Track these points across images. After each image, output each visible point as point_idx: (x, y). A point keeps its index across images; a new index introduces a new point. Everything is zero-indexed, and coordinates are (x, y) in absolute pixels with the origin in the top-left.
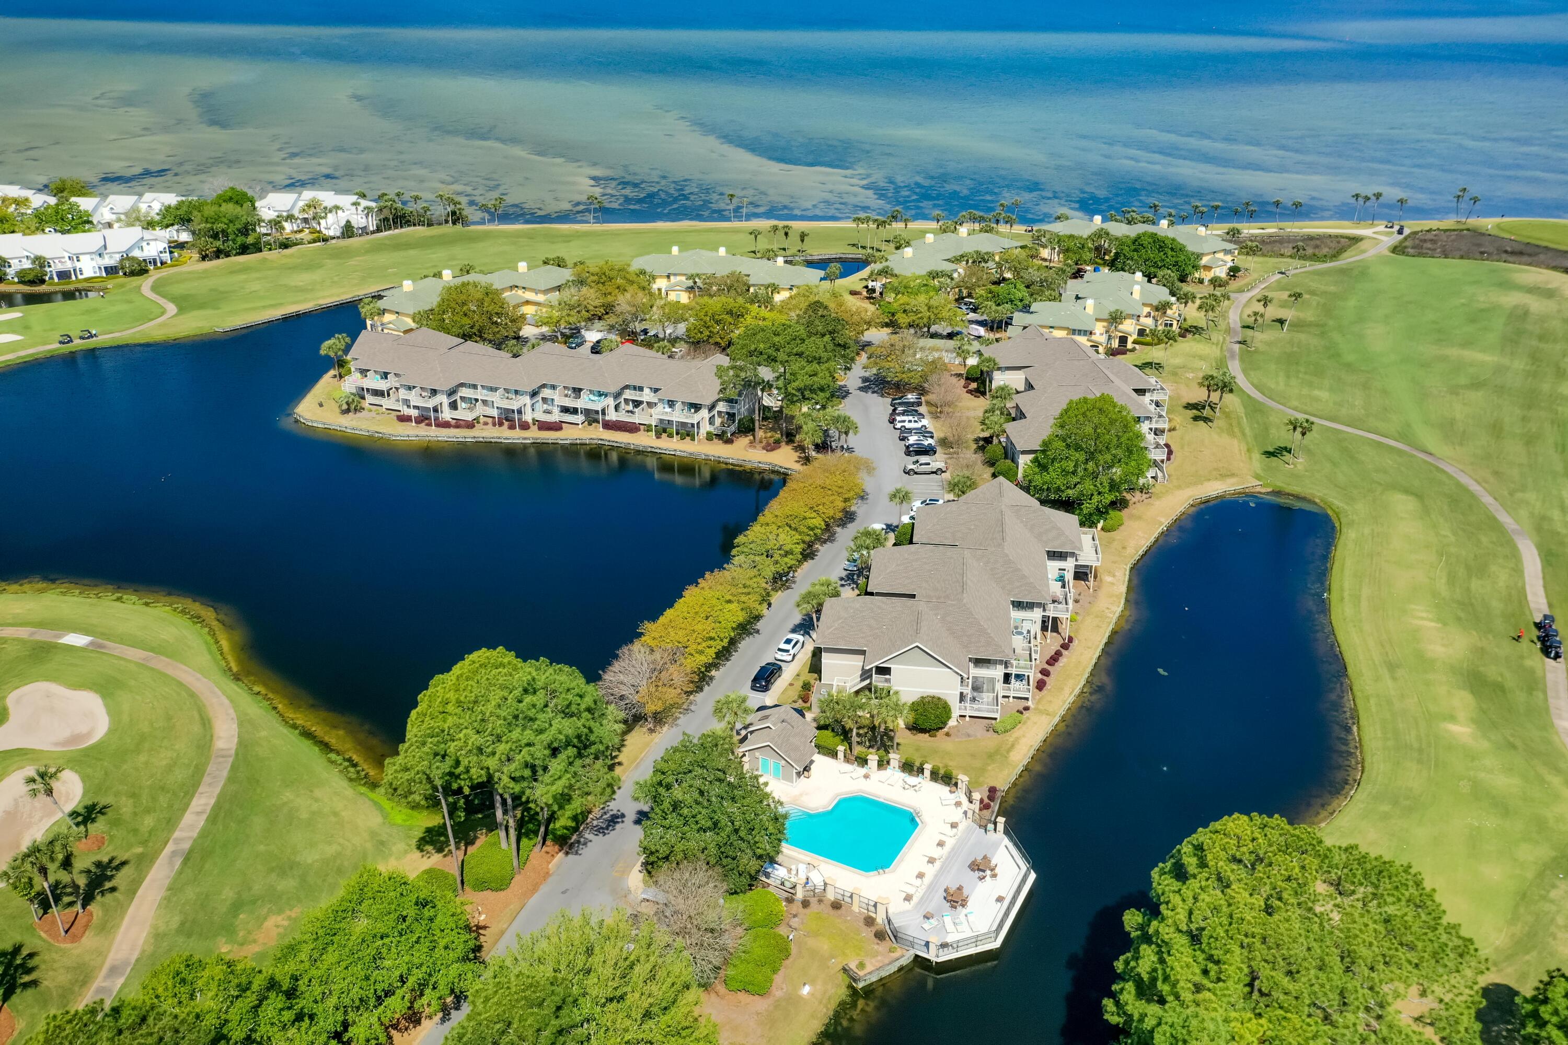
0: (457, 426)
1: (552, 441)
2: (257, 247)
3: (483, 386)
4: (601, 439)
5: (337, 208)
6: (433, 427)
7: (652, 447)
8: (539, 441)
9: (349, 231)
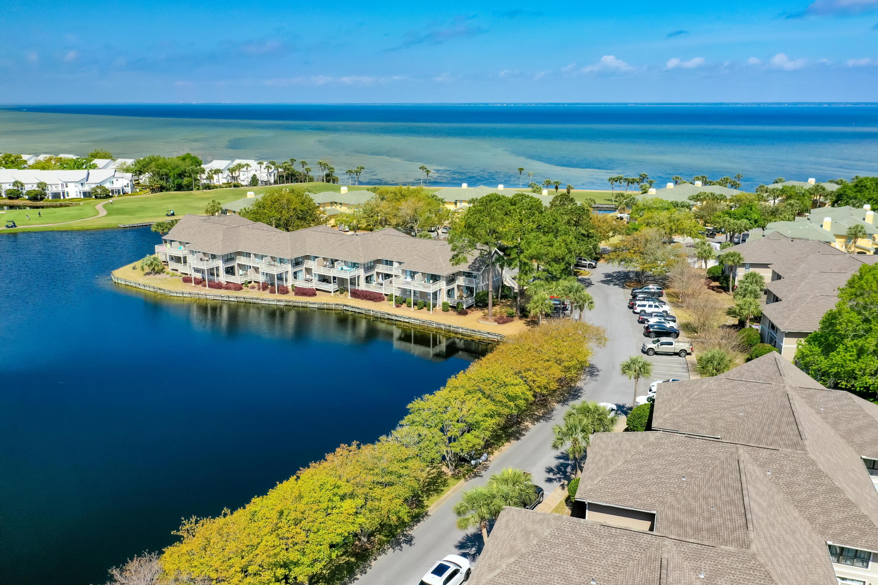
0: (227, 288)
1: (303, 304)
2: (189, 188)
3: (255, 254)
4: (346, 306)
5: (248, 165)
6: (207, 288)
7: (389, 314)
8: (291, 304)
9: (254, 181)
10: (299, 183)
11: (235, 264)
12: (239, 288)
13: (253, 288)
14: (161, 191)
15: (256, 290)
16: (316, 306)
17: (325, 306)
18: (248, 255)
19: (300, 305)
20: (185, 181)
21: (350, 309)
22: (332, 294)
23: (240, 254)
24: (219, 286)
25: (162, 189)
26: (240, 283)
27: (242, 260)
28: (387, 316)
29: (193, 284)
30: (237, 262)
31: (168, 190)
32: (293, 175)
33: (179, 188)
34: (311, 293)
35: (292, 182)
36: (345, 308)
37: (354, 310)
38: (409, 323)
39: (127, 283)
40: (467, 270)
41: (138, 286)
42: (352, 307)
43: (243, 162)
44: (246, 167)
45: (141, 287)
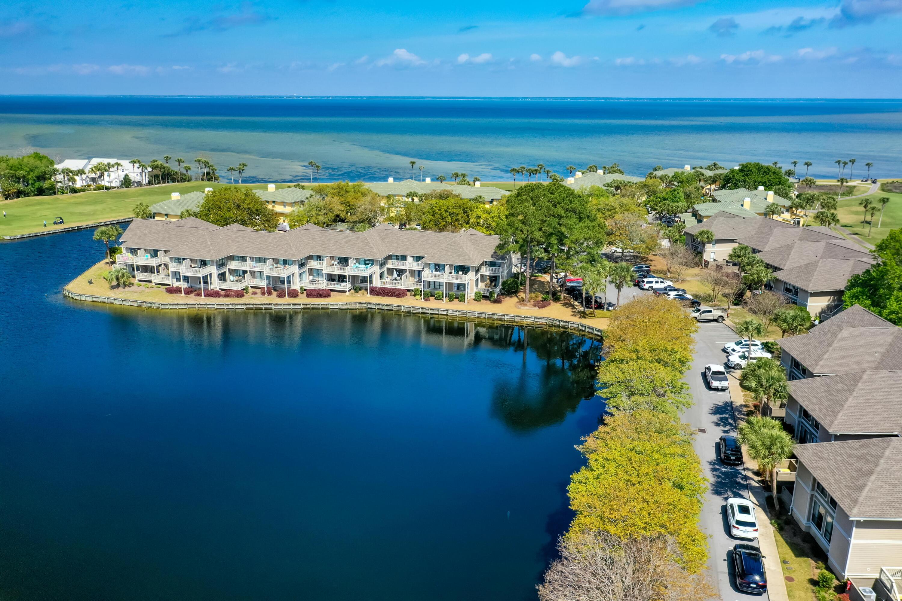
0: (227, 296)
1: (323, 306)
2: (52, 191)
3: (250, 257)
4: (370, 304)
5: (118, 164)
6: (203, 297)
7: (423, 308)
8: (309, 307)
9: (126, 182)
10: (176, 183)
11: (226, 269)
12: (240, 294)
13: (255, 293)
14: (18, 197)
15: (259, 295)
16: (338, 307)
17: (348, 306)
18: (243, 259)
19: (320, 307)
20: (46, 185)
21: (377, 307)
22: (348, 293)
23: (231, 258)
24: (215, 294)
25: (19, 194)
26: (240, 289)
27: (234, 265)
28: (421, 311)
29: (183, 295)
30: (228, 267)
31: (27, 195)
32: (169, 174)
33: (40, 192)
34: (324, 294)
35: (168, 182)
36: (369, 306)
37: (381, 307)
38: (447, 315)
39: (94, 299)
40: (492, 260)
41: (112, 301)
42: (379, 305)
43: (113, 161)
44: (116, 167)
45: (117, 302)
